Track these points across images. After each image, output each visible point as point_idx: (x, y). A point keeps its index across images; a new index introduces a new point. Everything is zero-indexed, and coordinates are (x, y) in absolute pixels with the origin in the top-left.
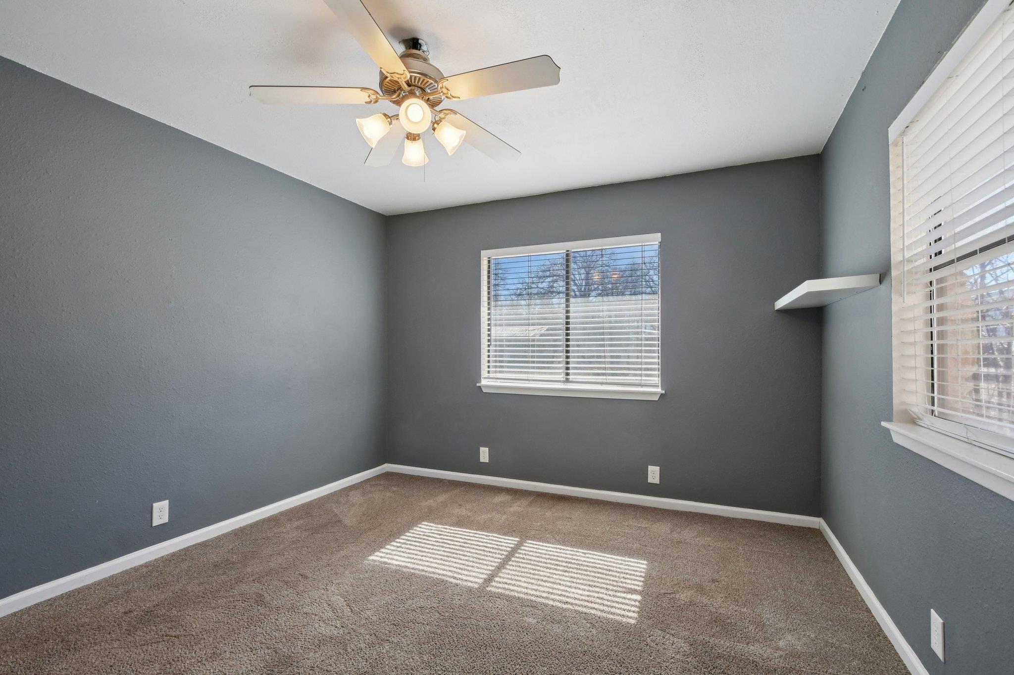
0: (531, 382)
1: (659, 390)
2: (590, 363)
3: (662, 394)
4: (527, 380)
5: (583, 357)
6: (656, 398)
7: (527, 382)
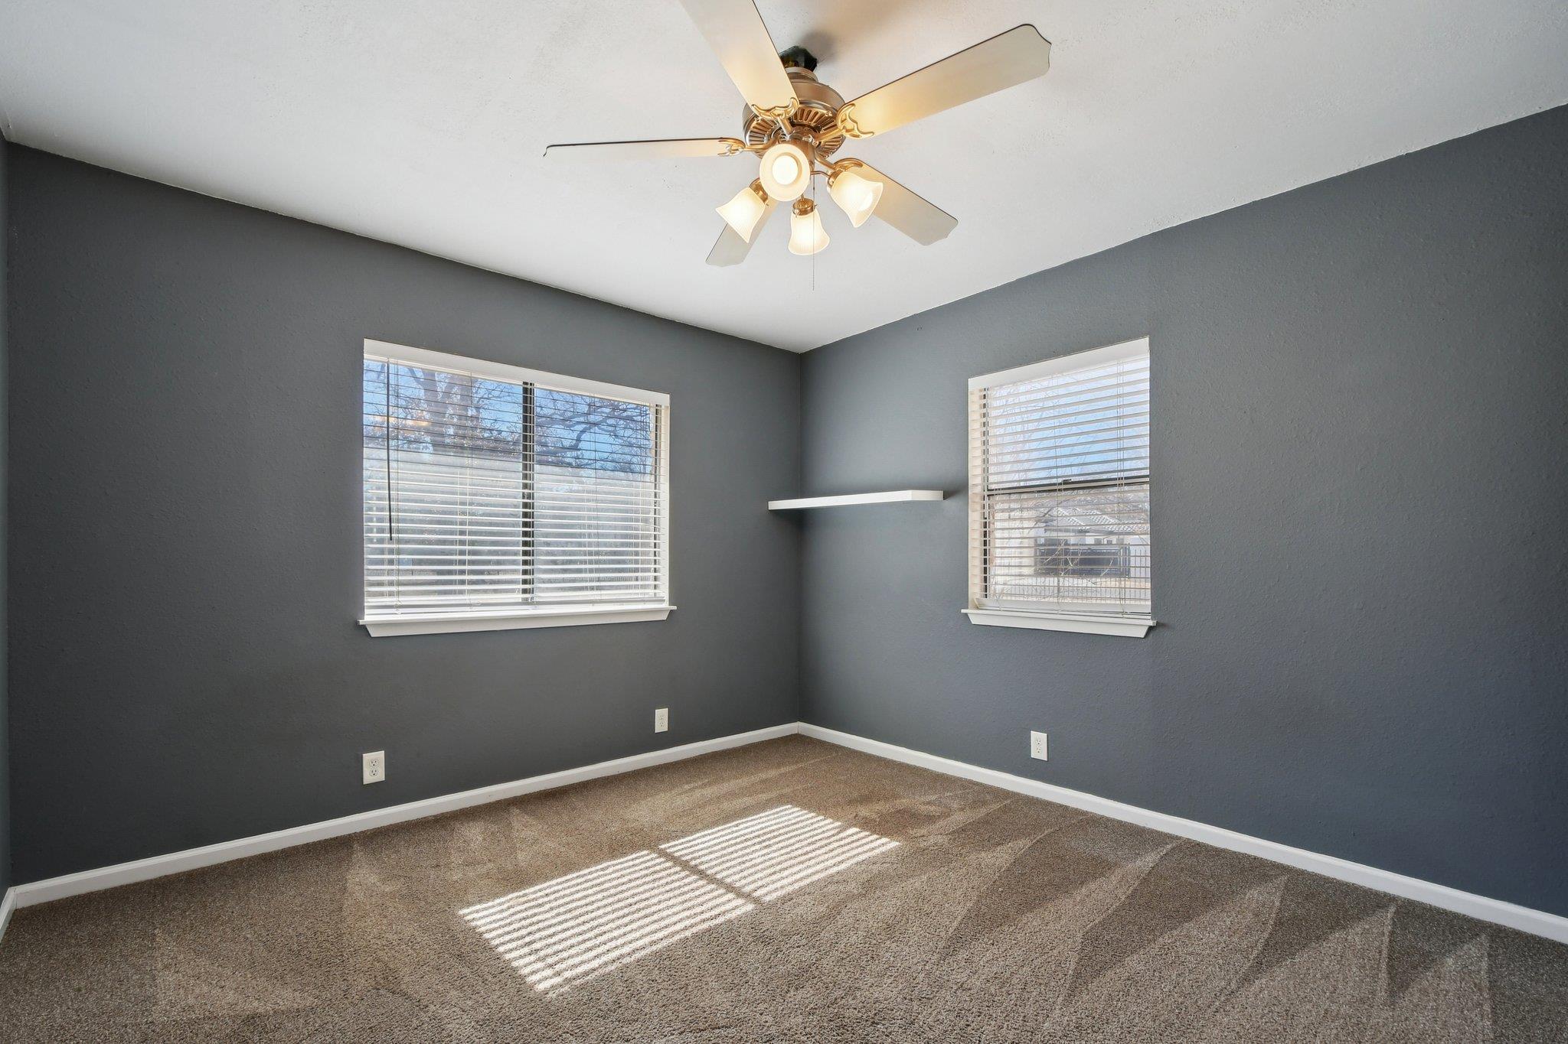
0: (474, 609)
1: (666, 605)
2: (565, 571)
3: (671, 612)
4: (470, 605)
5: (555, 562)
6: (664, 617)
7: (468, 609)
